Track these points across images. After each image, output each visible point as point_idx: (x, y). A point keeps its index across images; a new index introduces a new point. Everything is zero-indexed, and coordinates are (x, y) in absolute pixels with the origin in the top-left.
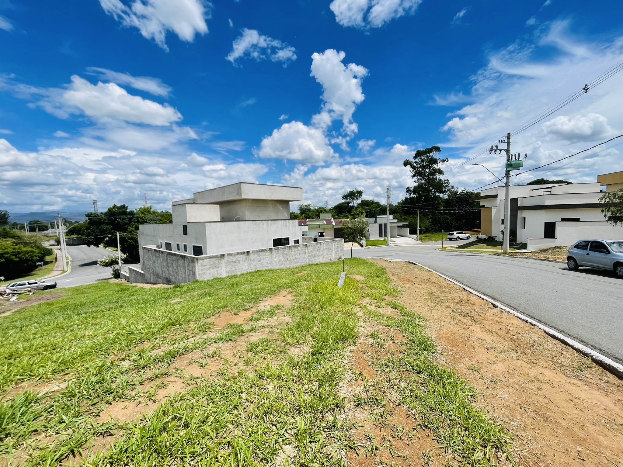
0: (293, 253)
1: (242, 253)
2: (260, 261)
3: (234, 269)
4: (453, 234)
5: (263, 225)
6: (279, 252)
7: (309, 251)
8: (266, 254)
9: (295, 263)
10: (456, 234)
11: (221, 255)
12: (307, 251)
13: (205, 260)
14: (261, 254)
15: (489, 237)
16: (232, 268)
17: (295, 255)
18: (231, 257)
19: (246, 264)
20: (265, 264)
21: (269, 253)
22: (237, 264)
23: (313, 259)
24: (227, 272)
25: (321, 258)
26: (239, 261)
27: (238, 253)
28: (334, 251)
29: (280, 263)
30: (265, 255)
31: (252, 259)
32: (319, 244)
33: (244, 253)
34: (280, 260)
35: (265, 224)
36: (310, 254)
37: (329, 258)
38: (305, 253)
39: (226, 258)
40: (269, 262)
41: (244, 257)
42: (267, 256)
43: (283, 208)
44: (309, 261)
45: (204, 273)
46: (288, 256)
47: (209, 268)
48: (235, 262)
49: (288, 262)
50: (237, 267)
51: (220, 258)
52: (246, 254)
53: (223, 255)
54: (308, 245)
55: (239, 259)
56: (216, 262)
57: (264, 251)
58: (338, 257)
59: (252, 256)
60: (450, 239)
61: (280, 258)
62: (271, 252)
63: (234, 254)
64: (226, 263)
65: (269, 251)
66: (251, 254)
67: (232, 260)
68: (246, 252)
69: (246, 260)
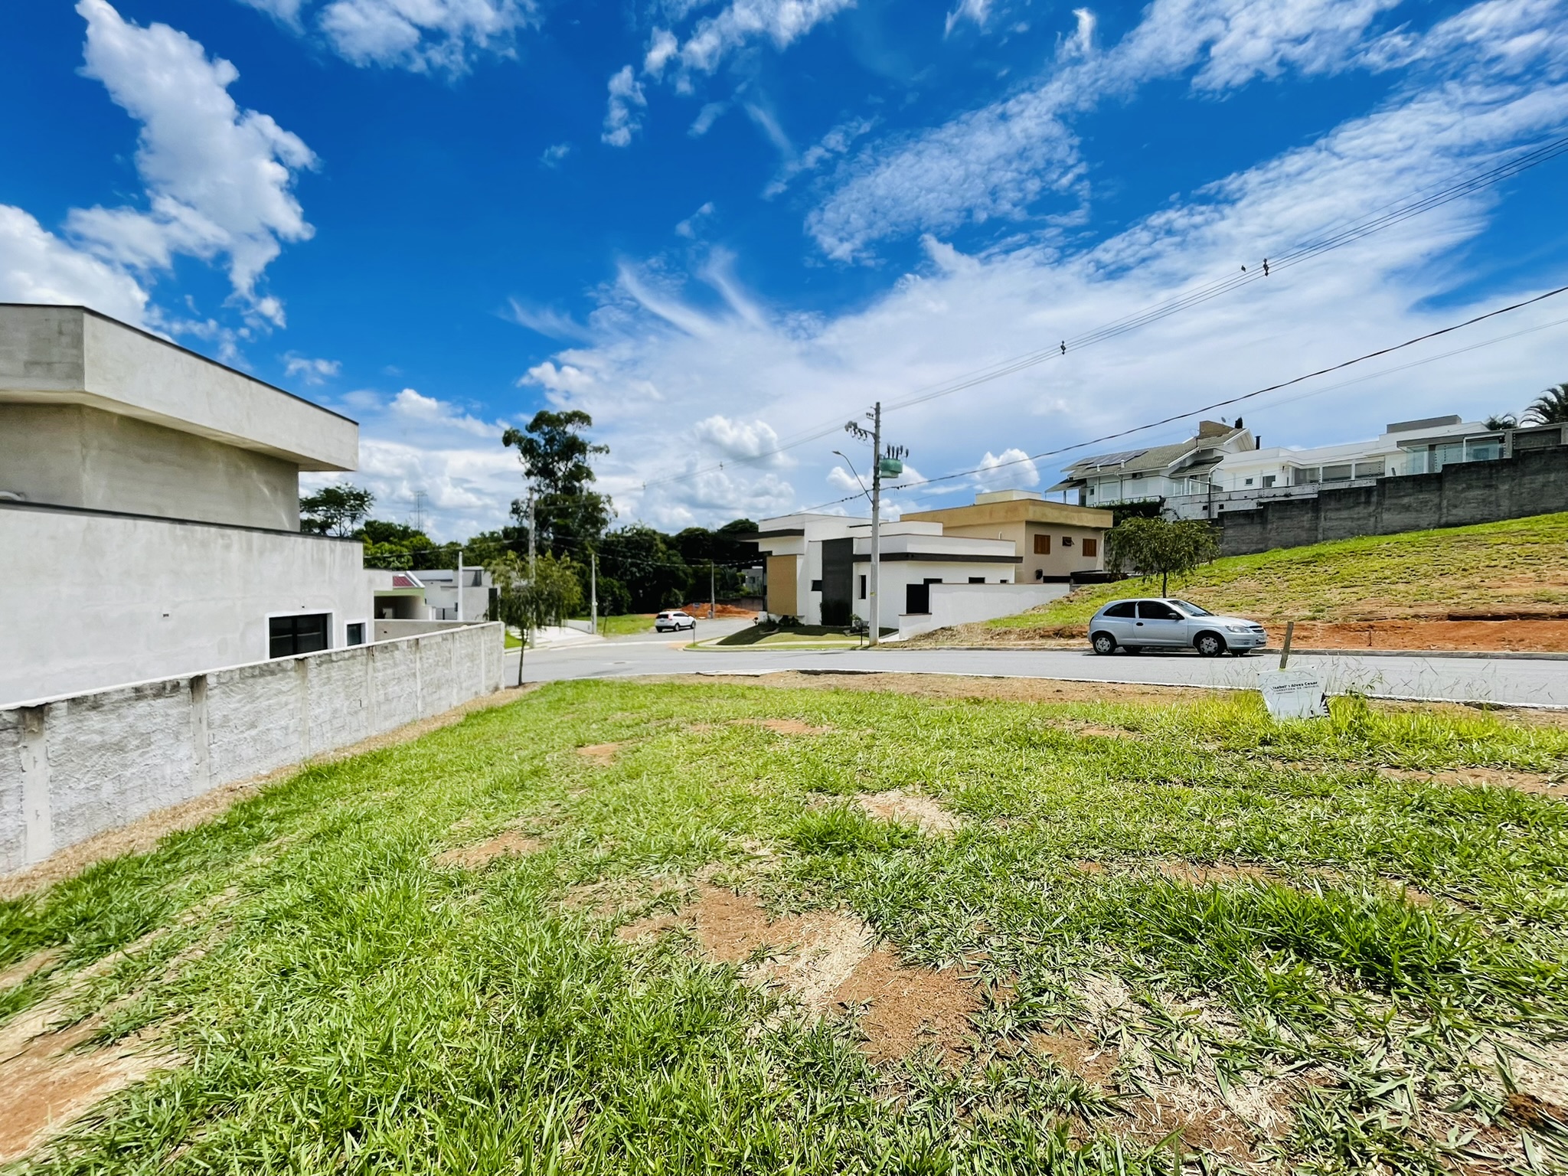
0: (380, 675)
1: (161, 691)
2: (253, 726)
3: (108, 789)
4: (666, 616)
5: (228, 547)
6: (334, 674)
7: (426, 665)
8: (284, 685)
9: (386, 719)
10: (673, 616)
11: (23, 709)
12: (418, 665)
14: (260, 686)
15: (785, 618)
16: (98, 787)
17: (384, 685)
18: (95, 720)
19: (184, 750)
20: (276, 735)
22: (133, 755)
23: (436, 696)
24: (60, 822)
25: (455, 691)
26: (146, 740)
27: (137, 690)
28: (483, 666)
29: (337, 723)
31: (217, 717)
32: (450, 637)
33: (176, 686)
34: (335, 711)
35: (235, 547)
36: (428, 678)
37: (473, 690)
38: (414, 674)
39: (61, 725)
40: (292, 724)
41: (174, 712)
42: (283, 699)
43: (274, 489)
44: (425, 705)
46: (363, 691)
48: (119, 748)
49: (363, 714)
50: (128, 773)
51: (11, 735)
52: (184, 694)
53: (40, 712)
54: (422, 643)
55: (142, 727)
58: (492, 683)
59: (216, 704)
60: (660, 629)
61: (337, 704)
62: (304, 677)
63: (116, 697)
64: (55, 762)
65: (292, 674)
66: (216, 691)
67: (101, 733)
68: (183, 683)
69: (184, 729)
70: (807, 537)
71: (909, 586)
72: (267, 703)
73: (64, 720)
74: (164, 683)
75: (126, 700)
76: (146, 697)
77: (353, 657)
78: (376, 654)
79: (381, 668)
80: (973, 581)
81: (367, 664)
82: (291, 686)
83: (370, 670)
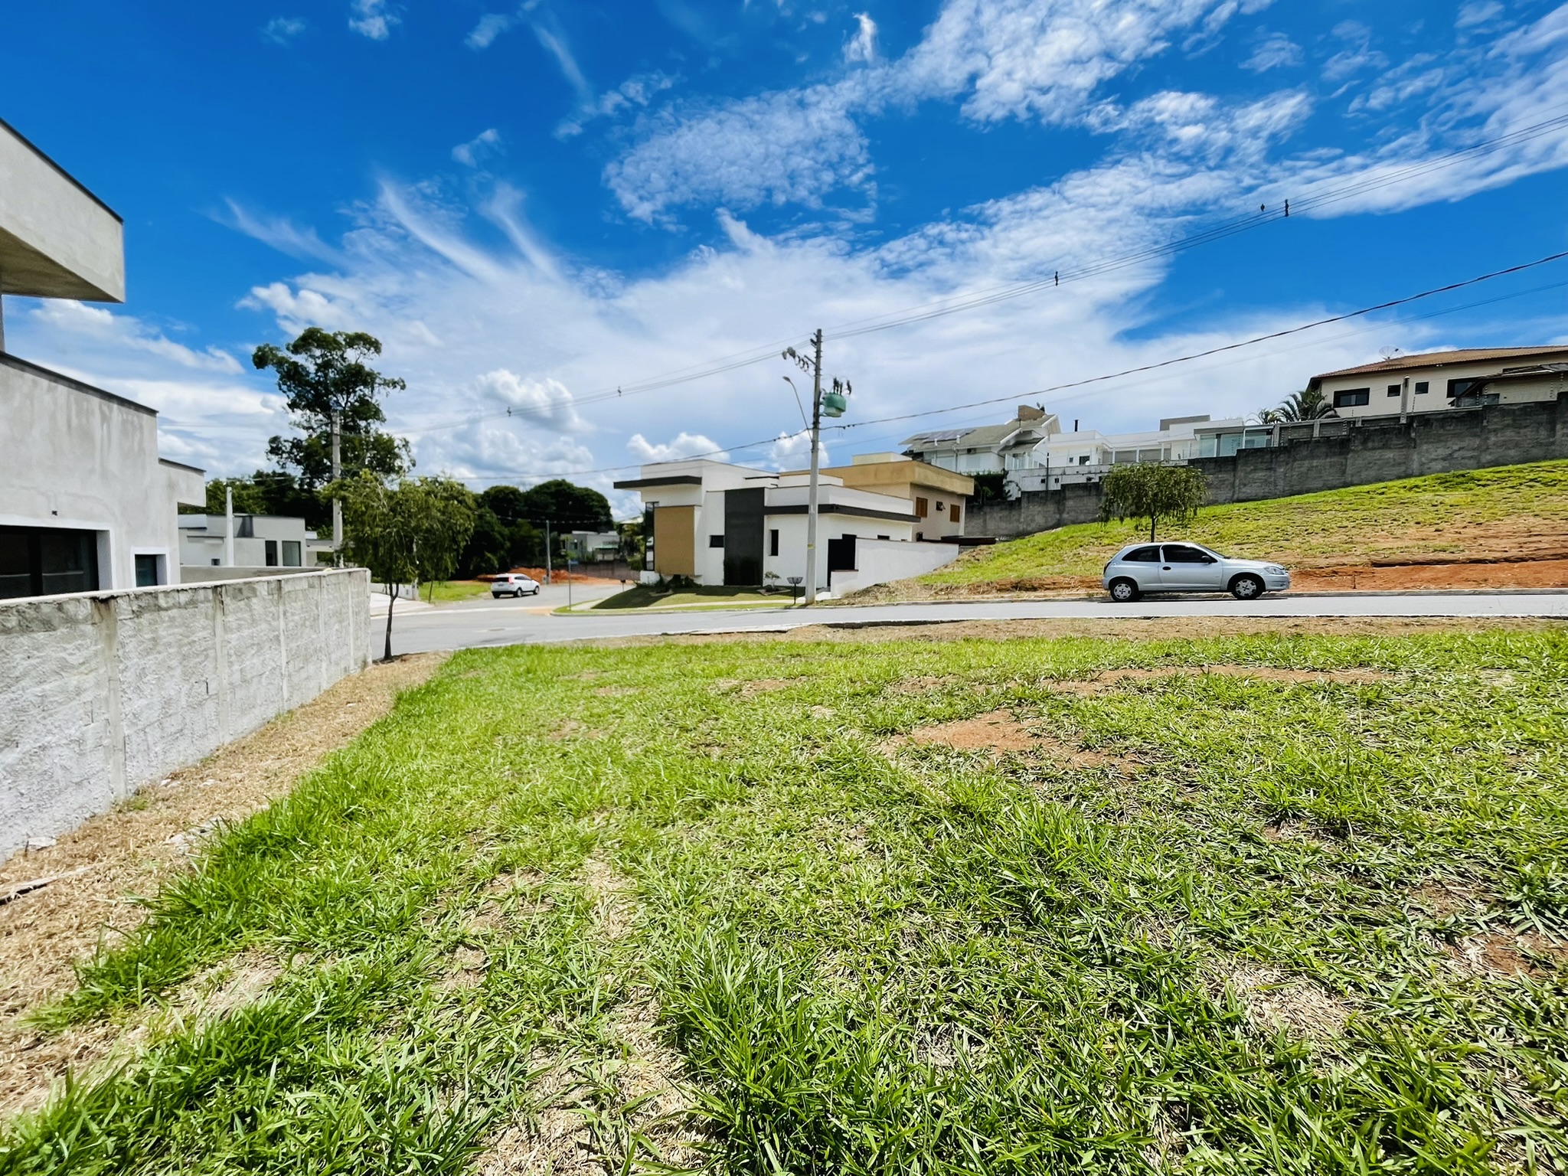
0: (233, 637)
6: (163, 632)
7: (291, 625)
9: (243, 712)
10: (514, 580)
12: (282, 623)
15: (677, 578)
17: (239, 655)
20: (59, 758)
23: (303, 674)
25: (324, 665)
28: (351, 630)
29: (172, 725)
32: (316, 582)
34: (168, 703)
36: (293, 645)
37: (342, 663)
38: (277, 638)
40: (91, 732)
44: (293, 688)
46: (210, 665)
49: (210, 707)
54: (286, 588)
58: (360, 655)
65: (88, 628)
70: (706, 485)
71: (831, 541)
72: (38, 690)
77: (192, 603)
78: (227, 600)
79: (234, 625)
80: (880, 537)
81: (214, 618)
82: (85, 653)
83: (219, 631)
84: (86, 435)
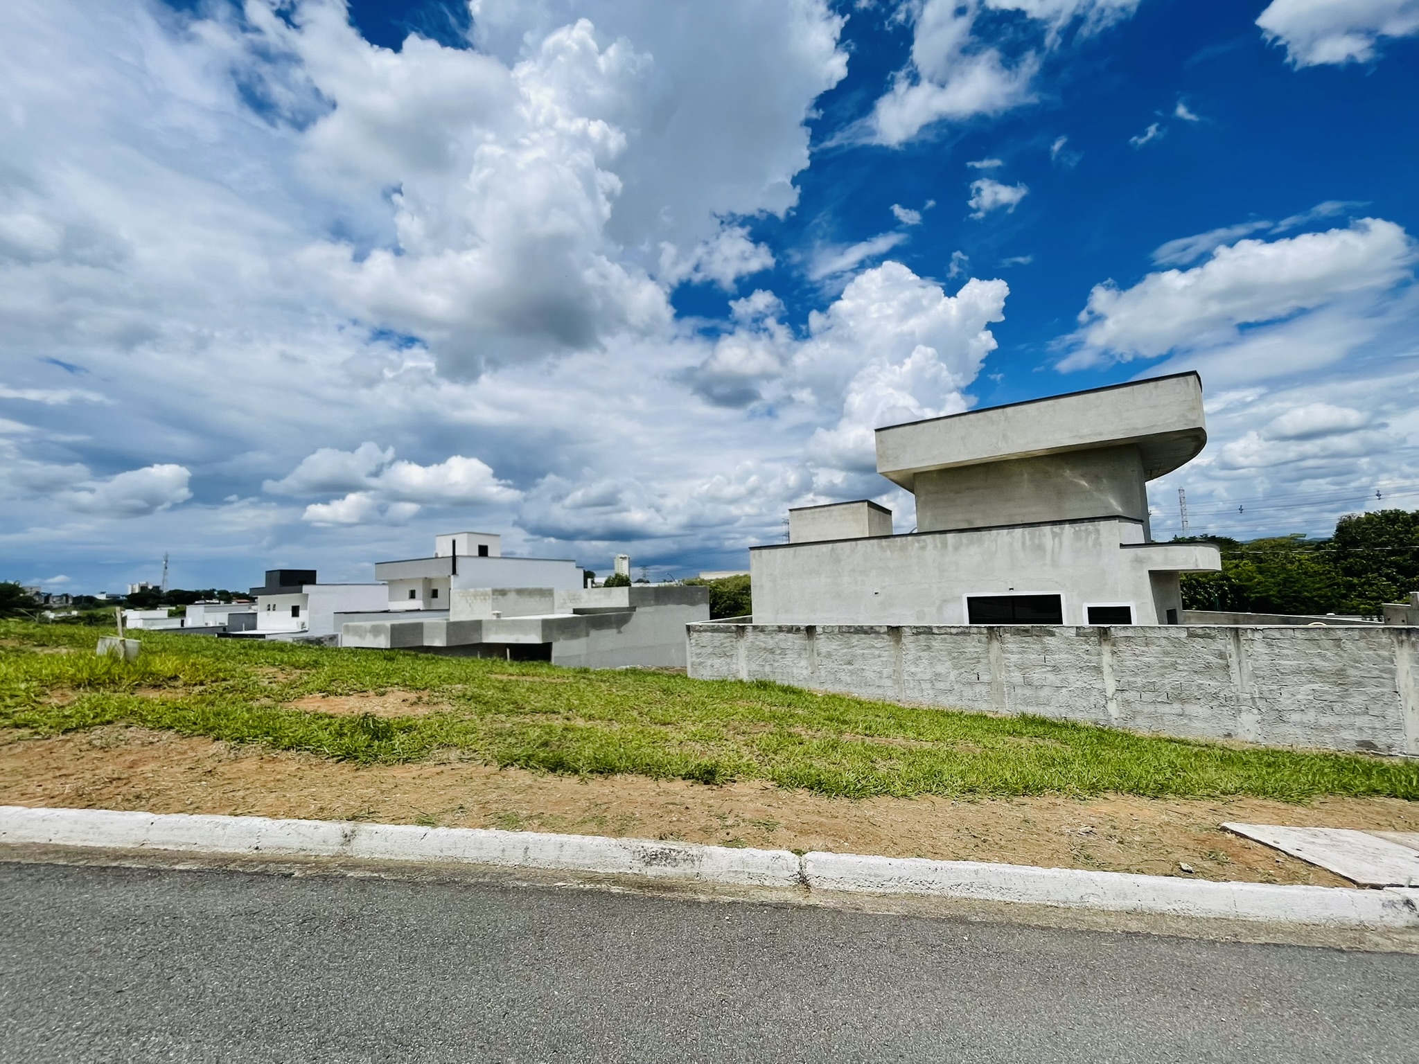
0: (1012, 657)
1: (792, 630)
2: (850, 663)
3: (768, 667)
8: (878, 643)
11: (738, 627)
12: (1111, 660)
13: (704, 634)
14: (855, 639)
16: (763, 665)
17: (1023, 668)
18: (762, 636)
19: (803, 663)
20: (870, 674)
21: (887, 641)
22: (778, 657)
23: (1171, 709)
26: (784, 652)
27: (779, 627)
29: (941, 688)
30: (873, 647)
31: (824, 650)
32: (1227, 635)
33: (798, 629)
34: (939, 675)
37: (1349, 735)
40: (886, 672)
41: (798, 642)
42: (875, 652)
45: (700, 664)
46: (981, 666)
47: (711, 653)
48: (772, 652)
49: (981, 689)
50: (776, 664)
51: (734, 635)
52: (803, 634)
53: (743, 628)
54: (1117, 635)
55: (782, 645)
56: (727, 642)
57: (866, 633)
59: (822, 644)
61: (940, 669)
62: (898, 641)
63: (770, 629)
64: (749, 649)
65: (885, 636)
66: (821, 636)
67: (764, 642)
68: (802, 628)
69: (804, 652)
72: (861, 651)
73: (751, 634)
74: (792, 626)
75: (774, 631)
76: (783, 631)
77: (964, 634)
78: (1006, 635)
83: (995, 649)
84: (1040, 548)
